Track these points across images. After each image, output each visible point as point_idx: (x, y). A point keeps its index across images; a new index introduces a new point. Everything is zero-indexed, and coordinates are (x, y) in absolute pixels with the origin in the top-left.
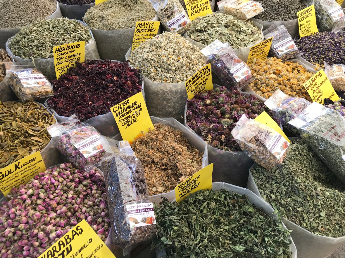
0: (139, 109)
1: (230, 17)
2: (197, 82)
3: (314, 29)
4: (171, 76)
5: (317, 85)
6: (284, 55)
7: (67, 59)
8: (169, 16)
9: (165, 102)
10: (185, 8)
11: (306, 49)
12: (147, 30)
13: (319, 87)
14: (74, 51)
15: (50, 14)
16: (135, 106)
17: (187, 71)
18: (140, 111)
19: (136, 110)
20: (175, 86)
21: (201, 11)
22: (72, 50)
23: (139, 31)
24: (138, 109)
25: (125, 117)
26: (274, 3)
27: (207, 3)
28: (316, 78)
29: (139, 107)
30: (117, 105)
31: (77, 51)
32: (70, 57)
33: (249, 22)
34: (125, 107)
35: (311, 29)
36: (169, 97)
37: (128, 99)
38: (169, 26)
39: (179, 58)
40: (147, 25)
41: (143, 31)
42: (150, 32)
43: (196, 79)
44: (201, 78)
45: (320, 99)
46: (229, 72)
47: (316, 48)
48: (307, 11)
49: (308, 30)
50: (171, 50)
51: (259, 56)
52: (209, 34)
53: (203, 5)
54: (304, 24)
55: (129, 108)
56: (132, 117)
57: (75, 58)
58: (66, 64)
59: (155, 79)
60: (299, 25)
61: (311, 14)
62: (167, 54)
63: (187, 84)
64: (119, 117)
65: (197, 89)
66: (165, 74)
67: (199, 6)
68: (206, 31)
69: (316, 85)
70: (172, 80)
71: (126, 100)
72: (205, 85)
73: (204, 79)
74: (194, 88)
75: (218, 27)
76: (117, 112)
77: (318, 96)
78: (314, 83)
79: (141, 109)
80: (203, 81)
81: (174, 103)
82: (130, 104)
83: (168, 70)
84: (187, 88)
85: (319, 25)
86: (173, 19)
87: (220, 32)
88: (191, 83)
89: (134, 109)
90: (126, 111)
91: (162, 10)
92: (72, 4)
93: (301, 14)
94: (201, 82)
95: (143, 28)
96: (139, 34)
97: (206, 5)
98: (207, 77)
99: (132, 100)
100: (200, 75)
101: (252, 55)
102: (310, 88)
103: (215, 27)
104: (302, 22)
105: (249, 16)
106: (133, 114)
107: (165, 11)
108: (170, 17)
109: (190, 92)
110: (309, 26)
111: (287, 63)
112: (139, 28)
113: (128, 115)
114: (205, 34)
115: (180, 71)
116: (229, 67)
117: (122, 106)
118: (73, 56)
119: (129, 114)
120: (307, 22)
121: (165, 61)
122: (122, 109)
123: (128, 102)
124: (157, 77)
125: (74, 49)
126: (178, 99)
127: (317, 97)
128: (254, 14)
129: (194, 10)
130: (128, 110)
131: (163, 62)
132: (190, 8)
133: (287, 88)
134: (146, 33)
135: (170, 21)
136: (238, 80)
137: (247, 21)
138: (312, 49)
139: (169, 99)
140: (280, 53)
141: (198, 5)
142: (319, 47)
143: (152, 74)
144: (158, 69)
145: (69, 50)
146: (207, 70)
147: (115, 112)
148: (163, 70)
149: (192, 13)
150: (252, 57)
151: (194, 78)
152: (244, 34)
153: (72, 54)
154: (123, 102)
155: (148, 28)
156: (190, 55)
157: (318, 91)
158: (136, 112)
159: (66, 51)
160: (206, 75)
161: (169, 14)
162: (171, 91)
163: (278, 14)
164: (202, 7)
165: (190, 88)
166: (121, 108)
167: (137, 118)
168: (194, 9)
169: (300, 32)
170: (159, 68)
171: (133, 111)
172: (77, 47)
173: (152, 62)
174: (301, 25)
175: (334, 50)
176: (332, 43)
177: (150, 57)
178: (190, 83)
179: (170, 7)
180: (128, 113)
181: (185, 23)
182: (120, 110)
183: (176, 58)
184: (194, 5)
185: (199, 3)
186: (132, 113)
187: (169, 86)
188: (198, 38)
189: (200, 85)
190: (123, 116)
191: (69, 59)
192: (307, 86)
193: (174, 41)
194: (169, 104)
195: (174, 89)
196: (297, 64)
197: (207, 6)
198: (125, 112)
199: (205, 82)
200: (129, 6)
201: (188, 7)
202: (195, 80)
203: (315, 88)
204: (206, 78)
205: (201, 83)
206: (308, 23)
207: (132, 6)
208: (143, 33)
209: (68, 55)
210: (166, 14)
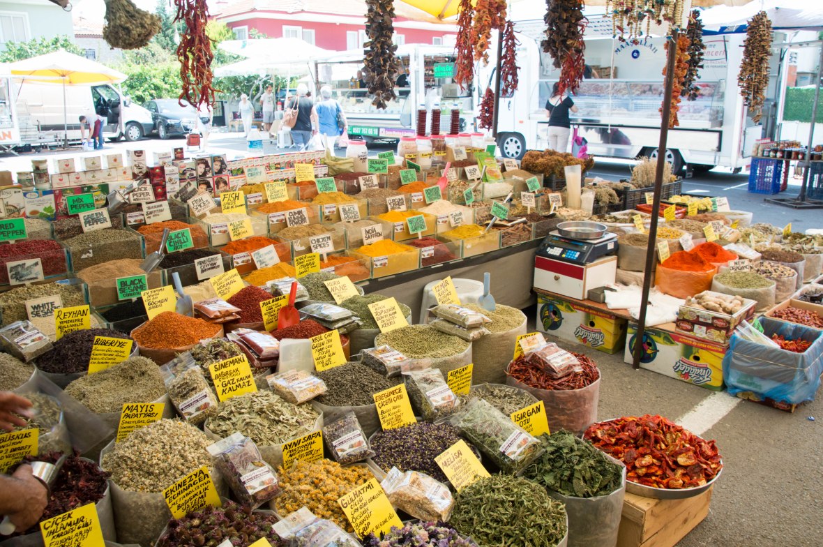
0: (88, 528)
1: (274, 398)
2: (186, 492)
3: (409, 418)
4: (152, 482)
5: (363, 502)
6: (346, 456)
7: (9, 453)
8: (185, 395)
9: (140, 522)
10: (212, 385)
11: (384, 448)
12: (143, 415)
13: (365, 504)
14: (20, 442)
15: (16, 387)
16: (81, 523)
17: (177, 476)
18: (88, 531)
19: (81, 529)
20: (154, 498)
21: (239, 389)
22: (17, 440)
23: (128, 416)
24: (85, 528)
25: (61, 538)
26: (346, 380)
27: (249, 377)
28: (362, 491)
29: (87, 525)
30: (52, 520)
31: (25, 442)
32: (14, 450)
33: (304, 406)
34: (65, 523)
35: (402, 418)
36: (145, 513)
37: (70, 512)
38: (182, 410)
39: (168, 458)
40: (142, 408)
41: (136, 416)
42: (147, 418)
43: (185, 487)
44: (194, 486)
45: (366, 522)
46: (240, 481)
47: (396, 447)
48: (393, 393)
49: (398, 418)
50: (159, 446)
51: (305, 458)
52: (233, 424)
53: (241, 379)
54: (389, 410)
55: (70, 524)
56: (74, 540)
57: (21, 451)
58: (5, 460)
59: (128, 486)
60: (379, 412)
61: (401, 397)
62: (151, 451)
63: (166, 494)
64: (51, 537)
65: (189, 503)
66: (143, 479)
67: (235, 381)
68: (230, 419)
69: (361, 501)
70: (152, 488)
71: (67, 513)
72: (206, 499)
73: (201, 489)
74: (183, 501)
75: (249, 413)
76: (50, 529)
77: (363, 518)
78: (358, 499)
79: (91, 529)
80: (198, 491)
81: (154, 524)
82: (74, 519)
83: (150, 474)
84: (167, 500)
85: (417, 411)
86: (189, 399)
87: (248, 421)
88: (176, 493)
89: (79, 528)
90: (64, 529)
91: (174, 386)
92: (54, 372)
93: (381, 398)
94: (195, 492)
95: (135, 412)
96: (128, 420)
97: (247, 380)
98: (206, 486)
99: (77, 513)
100: (192, 482)
101: (291, 456)
102: (349, 506)
103: (243, 413)
104: (384, 408)
105: (301, 398)
106: (76, 535)
107: (178, 388)
108: (184, 397)
109: (175, 507)
110: (399, 414)
111: (353, 468)
112: (127, 412)
113: (66, 536)
114: (228, 422)
115: (166, 475)
116: (240, 472)
117: (59, 521)
118: (19, 449)
119: (70, 535)
120: (394, 408)
121: (146, 460)
122: (59, 526)
123: (69, 516)
124: (131, 483)
125: (20, 440)
126: (161, 518)
127: (361, 519)
128: (310, 396)
129: (228, 387)
130: (68, 528)
131: (144, 462)
132: (220, 384)
133: (320, 506)
134: (142, 419)
135: (185, 402)
136: (251, 492)
137: (300, 405)
138: (390, 449)
139: (145, 518)
140: (340, 454)
141: (233, 380)
142: (400, 446)
143: (125, 479)
144: (135, 472)
145: (13, 441)
146: (202, 475)
147: (47, 529)
148: (141, 473)
149: (224, 391)
150: (290, 458)
151: (180, 486)
152: (282, 425)
153: (17, 446)
154: (61, 516)
155: (144, 411)
156: (187, 454)
157: (363, 509)
158: (81, 533)
159: (8, 442)
160: (202, 483)
161: (185, 392)
162: (148, 505)
163: (349, 396)
164: (241, 383)
165: (174, 501)
166: (58, 524)
167: (81, 541)
168: (226, 385)
169: (382, 422)
170: (137, 470)
171: (77, 531)
172: (26, 436)
173: (129, 462)
174: (382, 412)
175: (416, 451)
176: (417, 440)
177: (127, 454)
178: (173, 493)
179: (187, 383)
180: (67, 533)
181: (206, 405)
182: (55, 526)
183: (164, 457)
184: (227, 380)
185: (236, 378)
186: (74, 533)
187: (146, 497)
188: (218, 429)
189: (194, 497)
190: (58, 536)
191: (12, 453)
192: (344, 502)
193: (169, 433)
194: (146, 526)
195: (152, 502)
196: (365, 471)
197: (248, 382)
198: (62, 530)
199: (203, 494)
200: (132, 378)
201: (216, 382)
202: (180, 489)
203: (358, 506)
204: (204, 487)
205: (196, 495)
206: (397, 410)
207: (137, 378)
208: (136, 419)
209: (10, 448)
210: (179, 393)
